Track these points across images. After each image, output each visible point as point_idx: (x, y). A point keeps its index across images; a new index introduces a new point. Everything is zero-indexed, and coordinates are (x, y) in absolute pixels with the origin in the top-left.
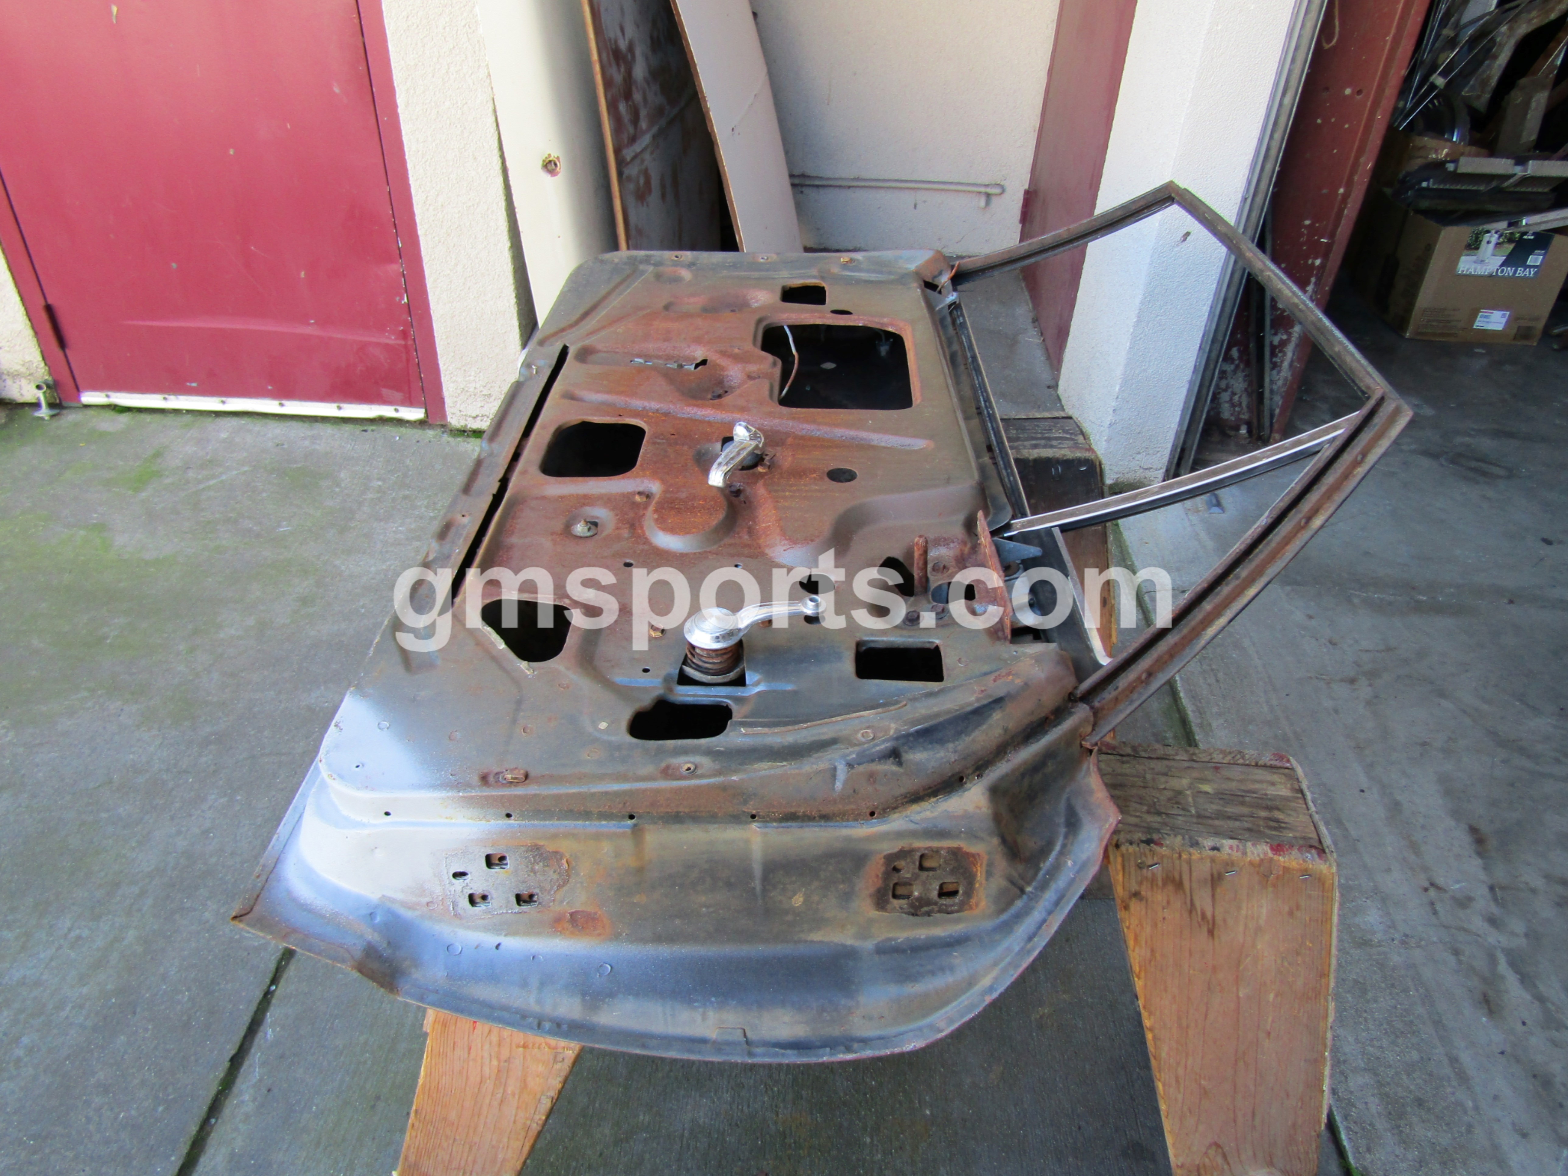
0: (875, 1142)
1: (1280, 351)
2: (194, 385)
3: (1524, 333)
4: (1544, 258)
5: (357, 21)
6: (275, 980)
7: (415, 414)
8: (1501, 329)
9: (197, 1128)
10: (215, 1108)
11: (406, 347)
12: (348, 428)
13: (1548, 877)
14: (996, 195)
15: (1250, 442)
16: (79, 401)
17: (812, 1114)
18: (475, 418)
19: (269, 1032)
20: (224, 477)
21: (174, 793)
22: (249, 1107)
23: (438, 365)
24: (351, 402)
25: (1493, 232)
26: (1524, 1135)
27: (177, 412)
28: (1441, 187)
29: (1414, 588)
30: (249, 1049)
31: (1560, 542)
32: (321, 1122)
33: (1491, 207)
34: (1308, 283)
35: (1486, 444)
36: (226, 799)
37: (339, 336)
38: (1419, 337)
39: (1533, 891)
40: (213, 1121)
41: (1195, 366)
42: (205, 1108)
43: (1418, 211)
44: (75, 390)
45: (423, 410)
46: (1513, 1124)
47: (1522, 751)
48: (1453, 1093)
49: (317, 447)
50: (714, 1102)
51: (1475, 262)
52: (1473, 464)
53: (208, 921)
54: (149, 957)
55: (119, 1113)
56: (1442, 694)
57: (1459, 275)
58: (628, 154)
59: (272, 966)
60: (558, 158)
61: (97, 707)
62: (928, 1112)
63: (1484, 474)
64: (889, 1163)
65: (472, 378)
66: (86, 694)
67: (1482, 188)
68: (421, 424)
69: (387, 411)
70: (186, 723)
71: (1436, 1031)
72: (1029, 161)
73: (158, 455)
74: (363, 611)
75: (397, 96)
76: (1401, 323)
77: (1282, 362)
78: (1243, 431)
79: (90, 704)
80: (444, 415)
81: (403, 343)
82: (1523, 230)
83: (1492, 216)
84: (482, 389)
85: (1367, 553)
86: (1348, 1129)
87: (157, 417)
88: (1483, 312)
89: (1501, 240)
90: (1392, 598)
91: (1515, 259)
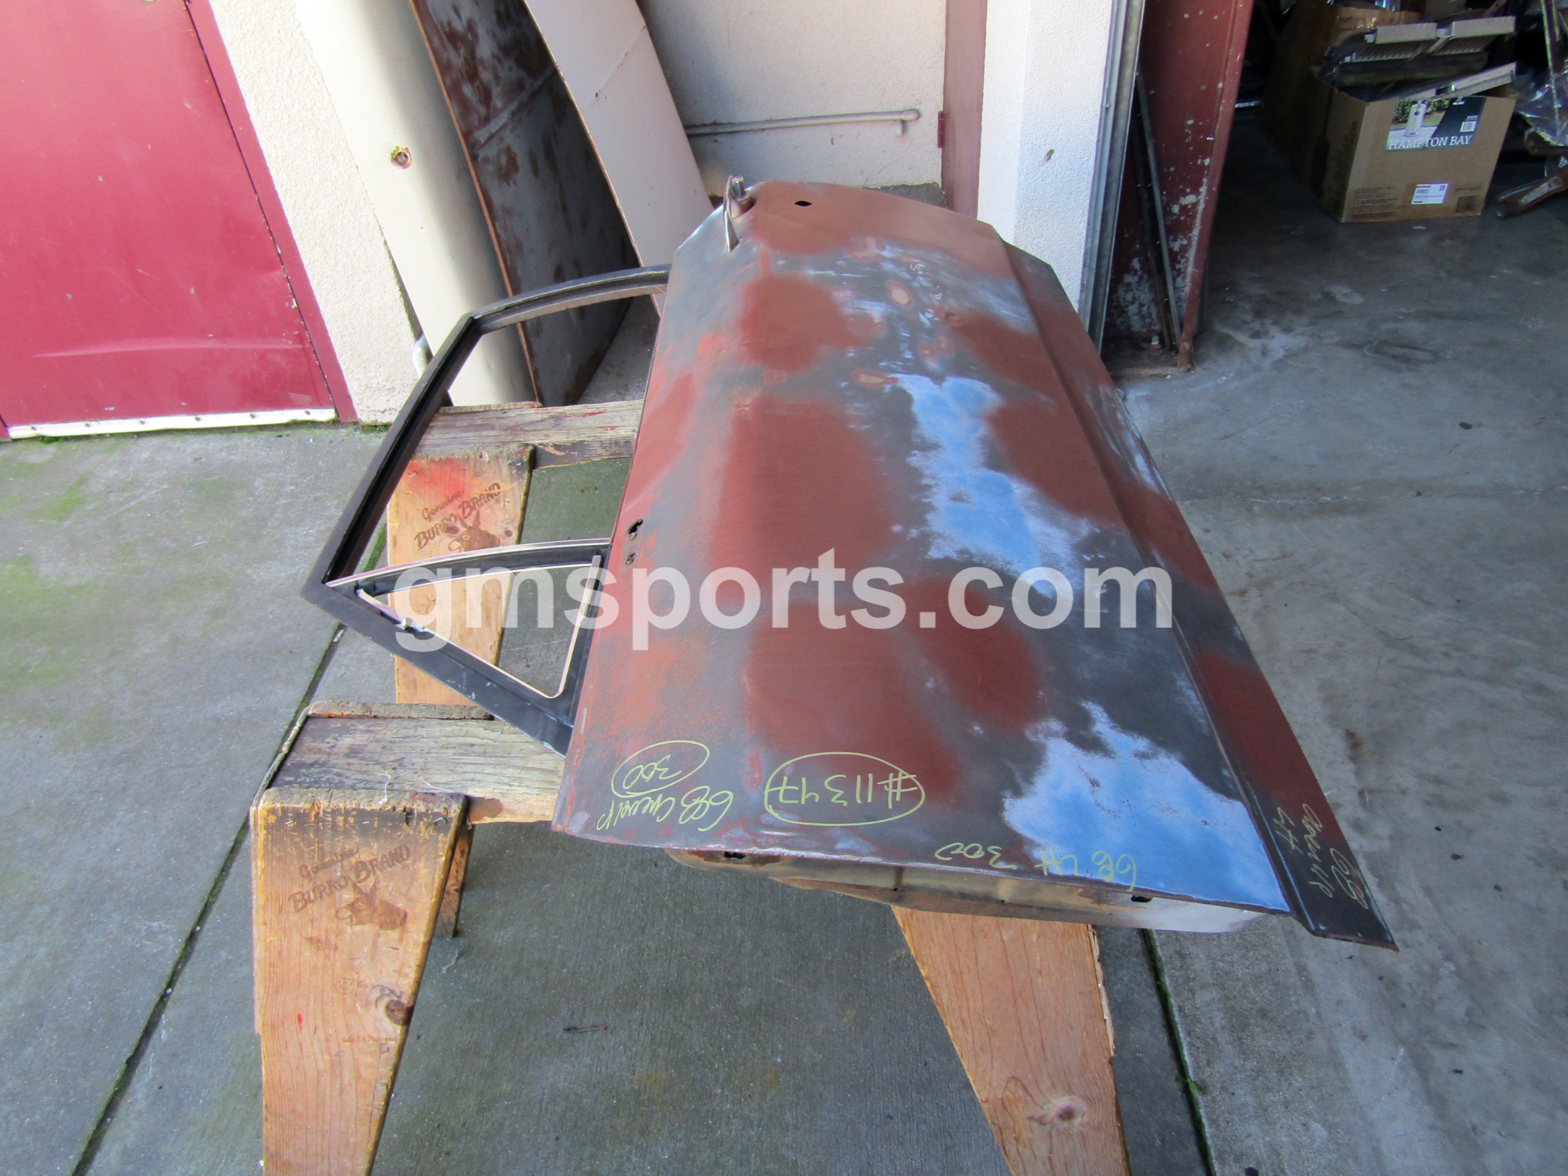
0: (726, 1093)
1: (1183, 257)
2: (112, 409)
3: (1466, 204)
4: (1477, 124)
5: (194, 35)
6: (171, 984)
7: (326, 414)
8: (1441, 202)
9: (94, 1128)
10: (110, 1108)
11: (304, 349)
12: (264, 435)
13: (1421, 777)
14: (911, 121)
15: (1163, 353)
16: (8, 436)
17: (667, 1070)
18: (383, 412)
19: (163, 1033)
20: (144, 498)
21: (86, 813)
22: (142, 1105)
23: (338, 364)
24: (263, 410)
25: (1420, 102)
26: (1363, 1038)
27: (100, 436)
28: (1365, 59)
29: (1318, 490)
30: (144, 1051)
31: (1480, 425)
32: (207, 1114)
33: (1421, 75)
34: (1201, 184)
35: (1414, 329)
36: (134, 814)
37: (239, 347)
38: (1357, 221)
39: (1403, 792)
40: (109, 1120)
41: (1082, 285)
42: (102, 1109)
43: (1343, 88)
44: (2, 427)
45: (333, 410)
46: (1354, 1028)
47: (1412, 649)
48: (1297, 1002)
49: (233, 458)
50: (574, 1066)
51: (1405, 136)
52: (1399, 351)
53: (111, 933)
54: (57, 971)
55: (25, 1119)
56: (1335, 598)
57: (1390, 151)
58: (481, 135)
59: (169, 970)
60: (407, 149)
61: (18, 736)
62: (779, 1060)
63: (1408, 360)
64: (737, 1111)
65: (373, 374)
66: (8, 724)
67: (1409, 56)
68: (335, 423)
69: (299, 415)
70: (100, 744)
71: (1288, 942)
72: (941, 81)
73: (82, 481)
74: (271, 617)
75: (247, 104)
76: (1336, 207)
77: (1186, 268)
78: (1155, 342)
79: (11, 734)
80: (354, 414)
81: (300, 346)
82: (1453, 96)
83: (1422, 84)
84: (384, 383)
85: (1274, 459)
86: (1191, 1045)
87: (82, 444)
88: (1420, 187)
89: (1430, 109)
90: (1293, 503)
91: (1448, 128)
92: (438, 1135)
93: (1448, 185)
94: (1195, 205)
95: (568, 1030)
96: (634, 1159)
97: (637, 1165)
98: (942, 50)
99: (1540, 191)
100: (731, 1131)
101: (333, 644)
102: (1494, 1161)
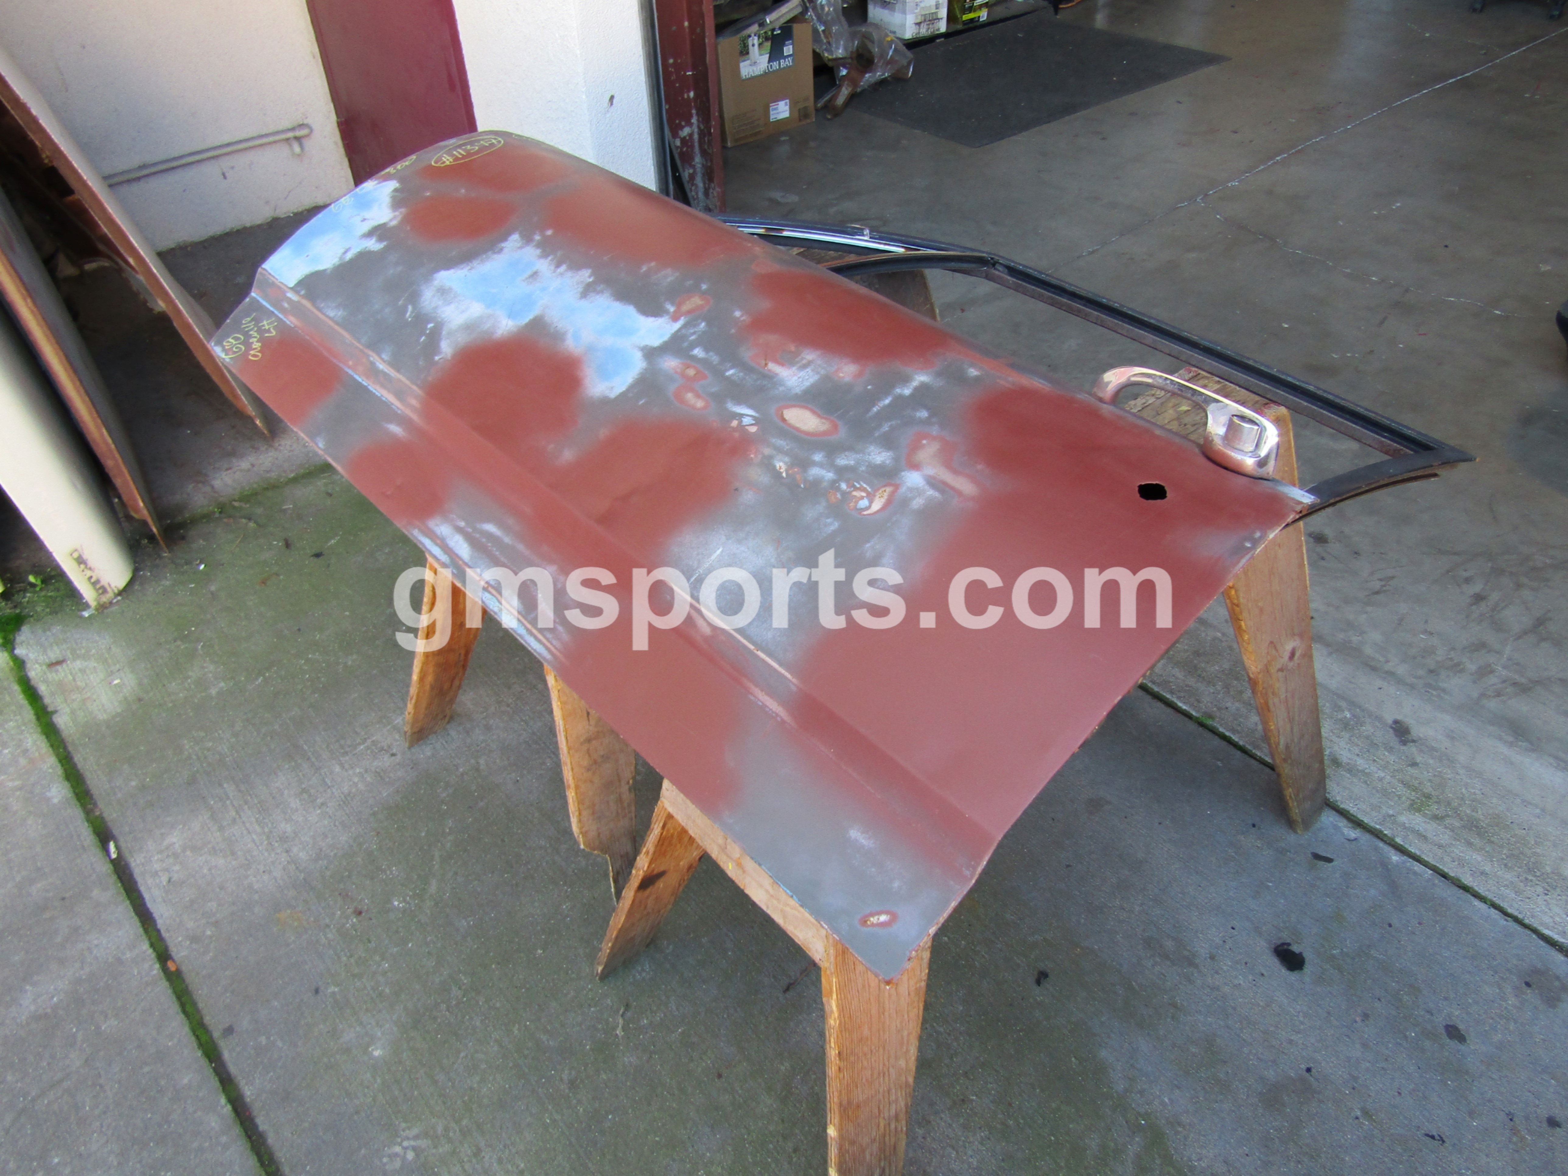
0: (952, 936)
3: (804, 114)
4: (793, 47)
8: (788, 116)
14: (306, 136)
25: (753, 35)
33: (736, 16)
34: (691, 116)
38: (738, 143)
48: (1207, 635)
51: (751, 65)
57: (744, 80)
72: (324, 90)
77: (697, 193)
82: (771, 27)
86: (1179, 698)
88: (772, 106)
89: (760, 40)
91: (775, 54)
92: (771, 1146)
93: (788, 101)
94: (691, 135)
95: (787, 990)
96: (942, 1030)
97: (948, 1031)
98: (314, 57)
99: (845, 92)
100: (983, 956)
101: (115, 859)
102: (1368, 650)
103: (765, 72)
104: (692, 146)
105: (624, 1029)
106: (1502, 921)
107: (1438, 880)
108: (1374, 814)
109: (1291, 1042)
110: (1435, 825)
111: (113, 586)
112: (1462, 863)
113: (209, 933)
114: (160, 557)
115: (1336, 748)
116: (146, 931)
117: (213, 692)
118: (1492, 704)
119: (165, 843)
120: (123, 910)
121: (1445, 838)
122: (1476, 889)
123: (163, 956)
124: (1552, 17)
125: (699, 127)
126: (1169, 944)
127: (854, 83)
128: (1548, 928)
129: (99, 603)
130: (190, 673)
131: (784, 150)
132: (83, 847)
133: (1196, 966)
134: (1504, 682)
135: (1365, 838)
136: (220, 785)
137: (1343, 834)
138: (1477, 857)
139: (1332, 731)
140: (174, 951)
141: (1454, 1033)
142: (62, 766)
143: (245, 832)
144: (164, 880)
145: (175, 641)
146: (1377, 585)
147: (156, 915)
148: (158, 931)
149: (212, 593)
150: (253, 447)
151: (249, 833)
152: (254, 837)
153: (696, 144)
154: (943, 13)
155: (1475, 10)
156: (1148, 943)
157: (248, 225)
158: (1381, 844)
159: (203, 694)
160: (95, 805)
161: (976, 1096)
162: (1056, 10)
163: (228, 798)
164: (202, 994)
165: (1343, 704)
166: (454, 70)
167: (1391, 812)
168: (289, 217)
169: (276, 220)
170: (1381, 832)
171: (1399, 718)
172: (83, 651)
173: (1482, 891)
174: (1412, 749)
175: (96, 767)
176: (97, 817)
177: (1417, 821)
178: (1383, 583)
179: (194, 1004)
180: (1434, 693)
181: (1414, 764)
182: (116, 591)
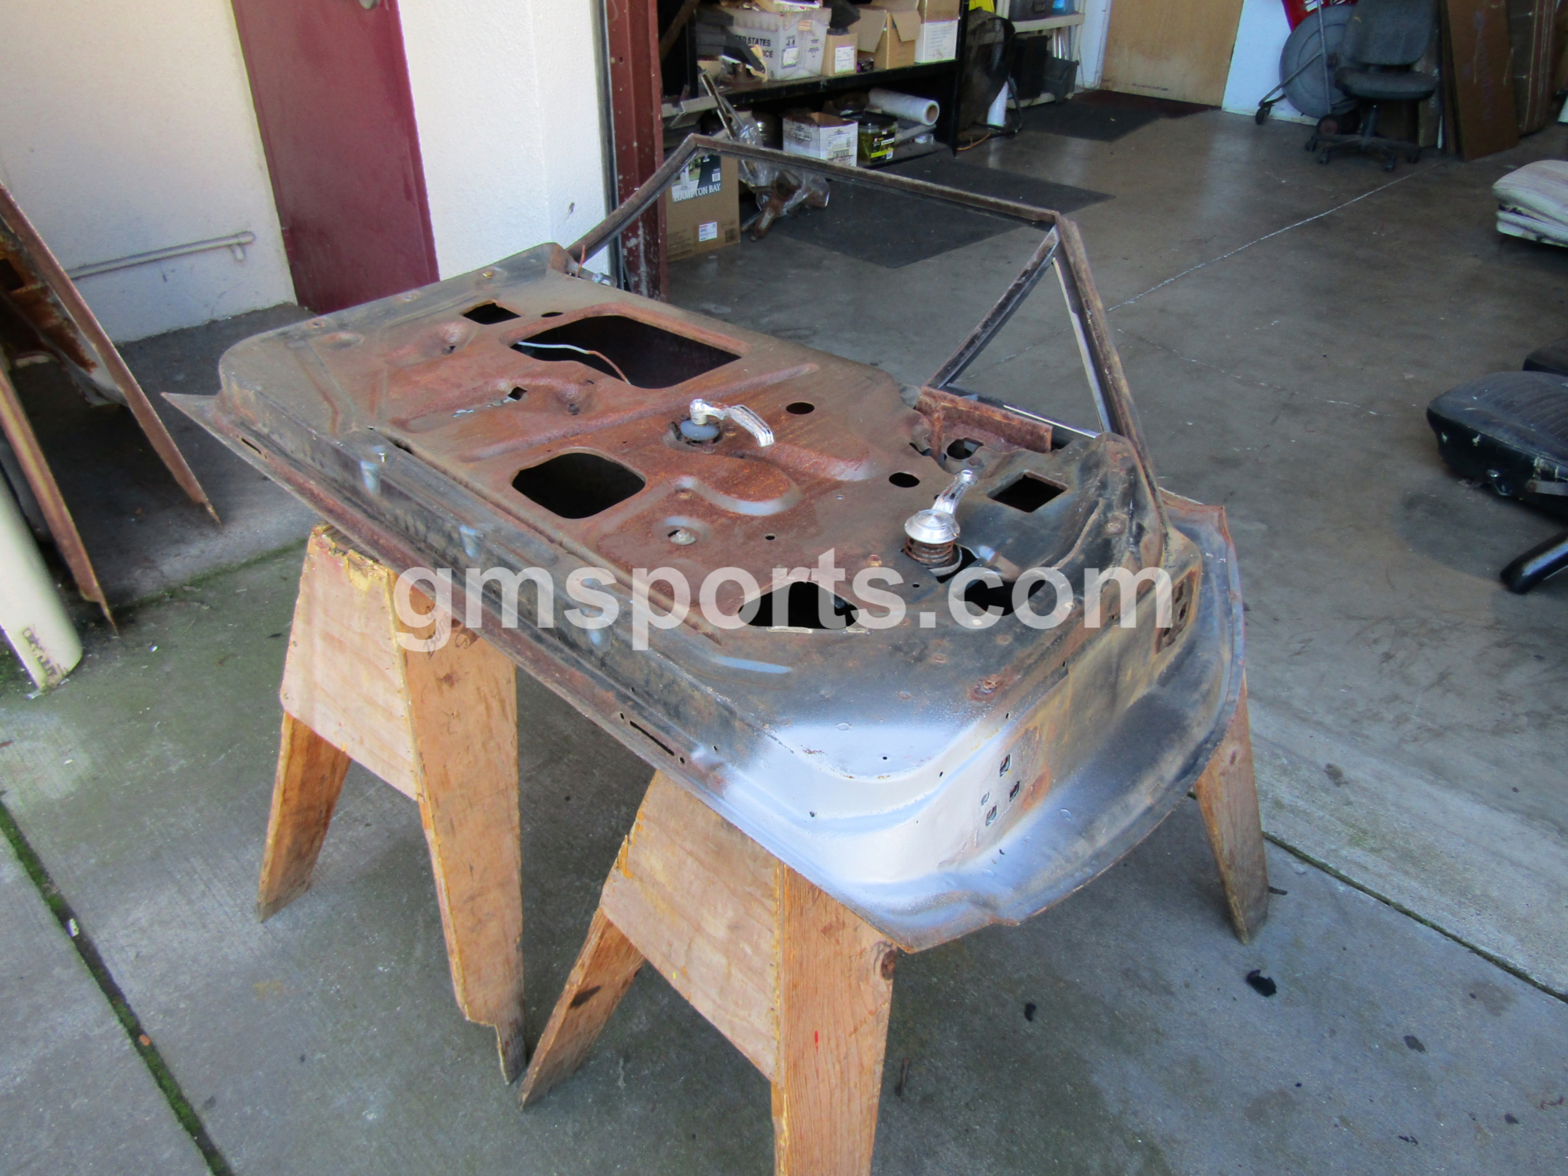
3: (730, 236)
4: (721, 175)
8: (716, 237)
14: (249, 243)
51: (682, 189)
57: (676, 202)
72: (269, 200)
88: (701, 227)
89: (690, 168)
91: (705, 180)
93: (716, 223)
94: (637, 246)
98: (261, 168)
99: (767, 218)
100: (973, 995)
101: (76, 936)
102: (1297, 704)
103: (695, 197)
104: (638, 256)
105: (625, 1080)
106: (1443, 941)
107: (1382, 906)
108: (1318, 849)
109: (1268, 1059)
110: (1373, 857)
111: (62, 667)
112: (1401, 890)
113: (182, 1006)
114: (109, 640)
115: (1278, 791)
116: (115, 1006)
117: (174, 769)
118: (1410, 748)
119: (130, 919)
120: (90, 986)
121: (1384, 868)
122: (1416, 912)
123: (135, 1031)
124: (1387, 170)
125: (645, 239)
126: (1146, 974)
127: (776, 209)
128: (1483, 945)
129: (47, 686)
130: (148, 752)
131: (712, 268)
132: (41, 926)
133: (1172, 994)
134: (1419, 728)
135: (1312, 872)
136: (187, 860)
137: (1292, 868)
138: (1415, 884)
139: (1272, 776)
140: (145, 1025)
141: (1413, 1043)
142: (14, 845)
143: (216, 905)
144: (132, 955)
145: (129, 720)
146: (1298, 647)
147: (125, 990)
148: (128, 1007)
149: (167, 674)
150: (201, 534)
151: (221, 905)
152: (227, 909)
153: (642, 255)
154: (854, 151)
155: (1321, 162)
156: (1126, 973)
157: (186, 326)
158: (1328, 877)
159: (163, 772)
160: (52, 883)
161: (980, 1125)
162: (955, 152)
163: (196, 872)
164: (179, 1067)
165: (1280, 752)
166: (412, 179)
167: (1333, 847)
168: (227, 320)
169: (214, 322)
170: (1326, 865)
171: (1331, 762)
172: (31, 732)
173: (1422, 914)
174: (1346, 790)
175: (50, 846)
176: (56, 895)
177: (1356, 854)
178: (1303, 645)
179: (171, 1077)
180: (1359, 739)
181: (1349, 803)
182: (65, 673)
